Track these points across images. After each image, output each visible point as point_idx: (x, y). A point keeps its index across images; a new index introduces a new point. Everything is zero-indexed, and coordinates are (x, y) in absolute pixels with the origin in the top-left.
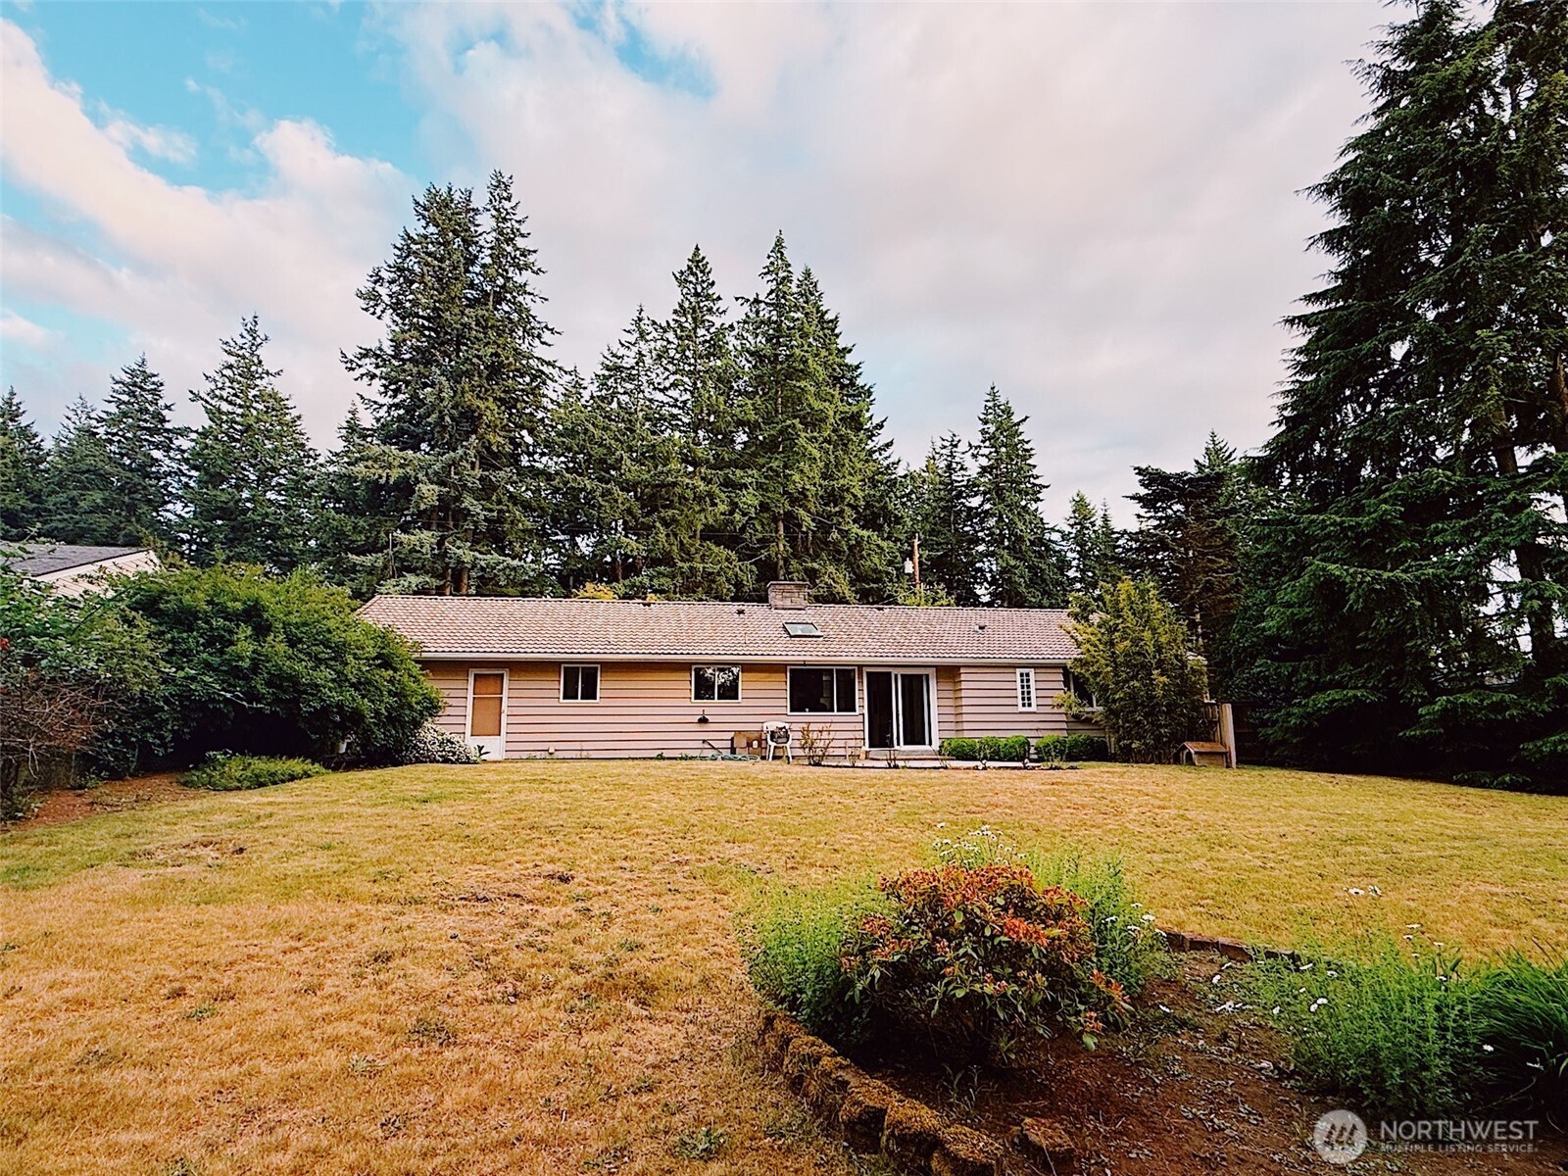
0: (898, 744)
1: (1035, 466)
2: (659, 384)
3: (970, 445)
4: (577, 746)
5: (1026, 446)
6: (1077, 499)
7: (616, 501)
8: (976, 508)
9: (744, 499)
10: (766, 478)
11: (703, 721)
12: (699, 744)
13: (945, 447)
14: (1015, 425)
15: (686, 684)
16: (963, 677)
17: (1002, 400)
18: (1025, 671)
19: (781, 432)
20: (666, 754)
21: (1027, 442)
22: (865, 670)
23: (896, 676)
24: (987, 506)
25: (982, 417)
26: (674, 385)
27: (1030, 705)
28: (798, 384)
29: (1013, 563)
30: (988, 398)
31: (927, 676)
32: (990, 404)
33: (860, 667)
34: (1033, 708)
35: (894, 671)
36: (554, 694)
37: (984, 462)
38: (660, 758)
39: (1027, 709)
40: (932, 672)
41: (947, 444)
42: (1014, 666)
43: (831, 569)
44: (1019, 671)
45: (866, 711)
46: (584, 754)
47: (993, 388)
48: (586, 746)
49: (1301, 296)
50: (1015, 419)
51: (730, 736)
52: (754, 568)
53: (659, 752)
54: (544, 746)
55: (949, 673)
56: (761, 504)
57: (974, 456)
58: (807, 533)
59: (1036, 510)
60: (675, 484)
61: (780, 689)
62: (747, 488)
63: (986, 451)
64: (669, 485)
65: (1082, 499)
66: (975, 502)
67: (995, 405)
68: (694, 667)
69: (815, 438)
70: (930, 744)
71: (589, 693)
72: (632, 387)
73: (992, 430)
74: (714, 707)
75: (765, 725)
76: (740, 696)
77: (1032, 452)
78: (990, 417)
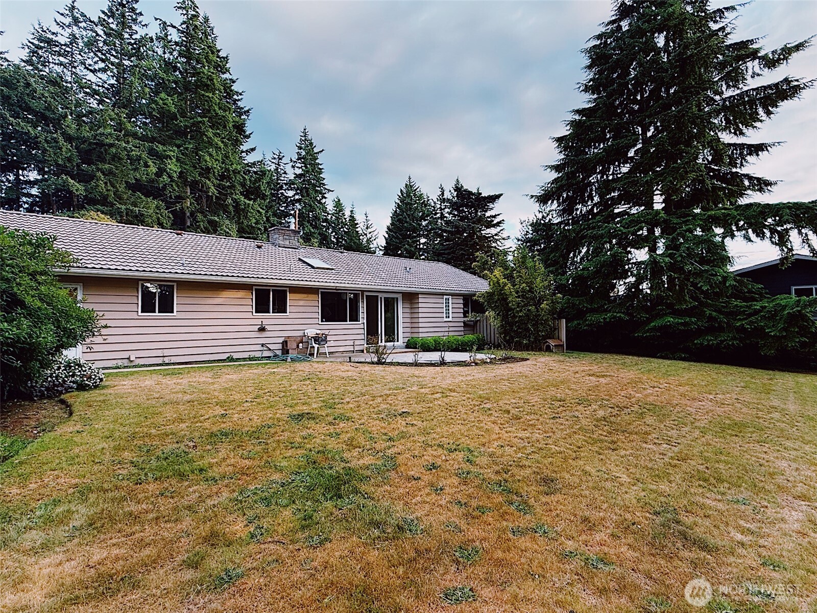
0: (381, 342)
1: (324, 179)
2: (90, 65)
3: (291, 160)
4: (159, 353)
5: (320, 167)
6: (336, 200)
7: (61, 149)
8: (290, 197)
9: (169, 167)
10: (183, 154)
11: (262, 329)
12: (259, 347)
13: (275, 158)
14: (316, 153)
15: (249, 301)
16: (420, 300)
17: (309, 137)
18: (447, 297)
19: (193, 124)
20: (235, 356)
21: (321, 165)
22: (366, 294)
23: (381, 298)
24: (297, 197)
25: (298, 145)
26: (104, 70)
27: (449, 317)
28: (207, 94)
29: (312, 230)
30: (302, 134)
31: (397, 298)
32: (303, 138)
33: (363, 292)
34: (450, 319)
35: (380, 295)
36: (134, 307)
37: (299, 171)
38: (231, 359)
39: (447, 320)
40: (400, 297)
41: (277, 157)
42: (443, 294)
43: (227, 222)
44: (445, 297)
45: (365, 321)
46: (167, 360)
47: (305, 129)
48: (166, 352)
49: (571, 110)
50: (316, 150)
51: (281, 340)
52: (171, 216)
53: (228, 355)
54: (126, 355)
55: (411, 297)
56: (181, 173)
57: (293, 167)
58: (212, 196)
59: (325, 203)
60: (112, 145)
61: (314, 306)
62: (171, 159)
63: (299, 165)
64: (107, 145)
65: (339, 200)
66: (290, 193)
67: (306, 139)
68: (254, 287)
69: (219, 134)
70: (398, 341)
71: (167, 307)
72: (67, 61)
73: (304, 153)
74: (270, 319)
75: (306, 331)
76: (288, 311)
77: (323, 171)
78: (303, 146)
